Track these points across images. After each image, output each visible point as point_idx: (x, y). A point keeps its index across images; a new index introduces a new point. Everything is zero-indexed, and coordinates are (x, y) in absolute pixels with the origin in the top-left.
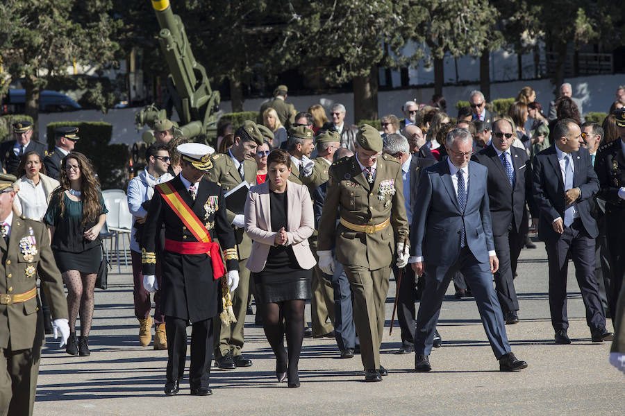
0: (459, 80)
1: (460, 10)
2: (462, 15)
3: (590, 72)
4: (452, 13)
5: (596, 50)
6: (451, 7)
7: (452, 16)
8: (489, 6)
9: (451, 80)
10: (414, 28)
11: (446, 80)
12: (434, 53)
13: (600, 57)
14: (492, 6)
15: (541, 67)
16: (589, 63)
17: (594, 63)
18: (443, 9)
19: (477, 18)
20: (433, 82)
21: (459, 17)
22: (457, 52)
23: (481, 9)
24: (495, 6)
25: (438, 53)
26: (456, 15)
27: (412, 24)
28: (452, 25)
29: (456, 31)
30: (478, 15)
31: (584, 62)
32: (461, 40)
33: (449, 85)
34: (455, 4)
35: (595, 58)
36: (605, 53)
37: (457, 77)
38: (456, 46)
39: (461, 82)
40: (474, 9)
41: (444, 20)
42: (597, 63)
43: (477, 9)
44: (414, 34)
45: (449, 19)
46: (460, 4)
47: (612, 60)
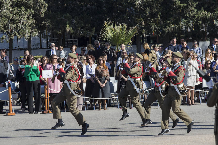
0: (19, 48)
1: (21, 20)
2: (22, 22)
3: (69, 46)
4: (17, 21)
5: (71, 38)
6: (17, 18)
7: (17, 22)
8: (32, 19)
9: (15, 48)
10: (2, 26)
11: (14, 48)
12: (10, 37)
13: (73, 40)
14: (33, 19)
15: (49, 44)
16: (69, 43)
17: (71, 43)
18: (14, 19)
19: (28, 23)
20: (9, 48)
21: (20, 23)
22: (19, 36)
23: (29, 20)
24: (34, 19)
25: (11, 37)
26: (19, 22)
27: (2, 25)
28: (17, 25)
29: (19, 28)
30: (28, 22)
31: (67, 42)
32: (21, 32)
33: (15, 50)
34: (19, 17)
35: (71, 41)
36: (75, 39)
37: (18, 47)
38: (19, 34)
39: (20, 48)
40: (26, 20)
41: (14, 24)
42: (72, 43)
43: (27, 19)
44: (2, 29)
45: (16, 23)
46: (21, 18)
47: (77, 41)
